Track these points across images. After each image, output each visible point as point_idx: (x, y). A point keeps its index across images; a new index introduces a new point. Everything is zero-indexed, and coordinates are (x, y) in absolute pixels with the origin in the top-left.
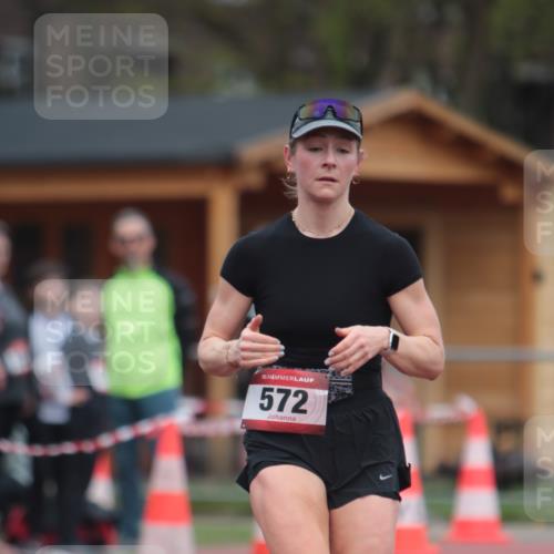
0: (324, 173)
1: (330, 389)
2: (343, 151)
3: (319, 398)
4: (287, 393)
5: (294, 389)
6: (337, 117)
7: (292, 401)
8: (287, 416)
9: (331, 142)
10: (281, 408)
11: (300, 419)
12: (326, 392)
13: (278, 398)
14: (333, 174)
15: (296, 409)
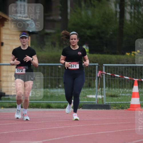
0: (23, 42)
1: (25, 68)
2: (26, 39)
3: (24, 70)
4: (20, 69)
5: (21, 69)
6: (25, 35)
7: (21, 70)
8: (20, 72)
9: (24, 38)
10: (20, 71)
11: (22, 73)
12: (25, 69)
13: (19, 70)
14: (25, 42)
15: (22, 71)
